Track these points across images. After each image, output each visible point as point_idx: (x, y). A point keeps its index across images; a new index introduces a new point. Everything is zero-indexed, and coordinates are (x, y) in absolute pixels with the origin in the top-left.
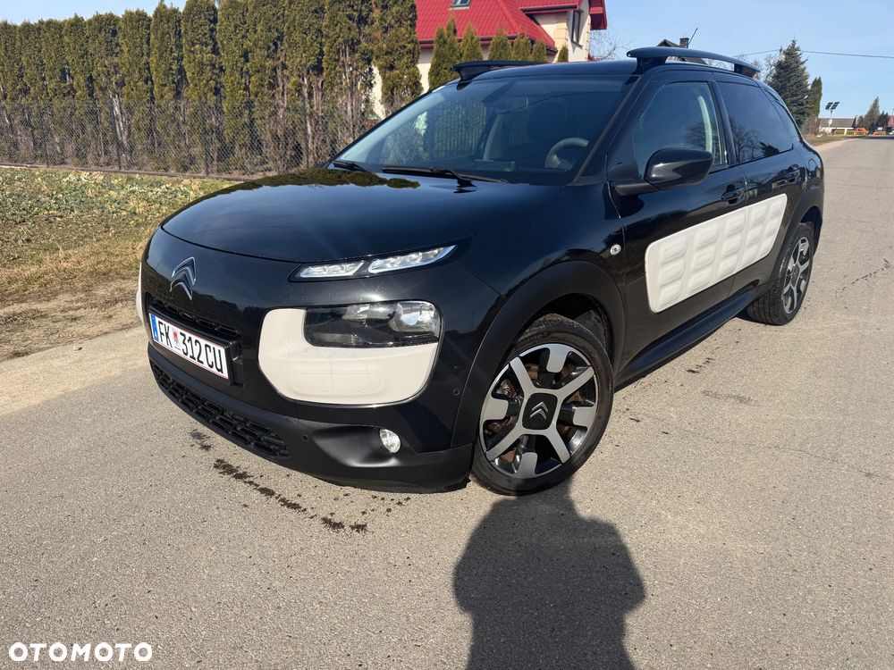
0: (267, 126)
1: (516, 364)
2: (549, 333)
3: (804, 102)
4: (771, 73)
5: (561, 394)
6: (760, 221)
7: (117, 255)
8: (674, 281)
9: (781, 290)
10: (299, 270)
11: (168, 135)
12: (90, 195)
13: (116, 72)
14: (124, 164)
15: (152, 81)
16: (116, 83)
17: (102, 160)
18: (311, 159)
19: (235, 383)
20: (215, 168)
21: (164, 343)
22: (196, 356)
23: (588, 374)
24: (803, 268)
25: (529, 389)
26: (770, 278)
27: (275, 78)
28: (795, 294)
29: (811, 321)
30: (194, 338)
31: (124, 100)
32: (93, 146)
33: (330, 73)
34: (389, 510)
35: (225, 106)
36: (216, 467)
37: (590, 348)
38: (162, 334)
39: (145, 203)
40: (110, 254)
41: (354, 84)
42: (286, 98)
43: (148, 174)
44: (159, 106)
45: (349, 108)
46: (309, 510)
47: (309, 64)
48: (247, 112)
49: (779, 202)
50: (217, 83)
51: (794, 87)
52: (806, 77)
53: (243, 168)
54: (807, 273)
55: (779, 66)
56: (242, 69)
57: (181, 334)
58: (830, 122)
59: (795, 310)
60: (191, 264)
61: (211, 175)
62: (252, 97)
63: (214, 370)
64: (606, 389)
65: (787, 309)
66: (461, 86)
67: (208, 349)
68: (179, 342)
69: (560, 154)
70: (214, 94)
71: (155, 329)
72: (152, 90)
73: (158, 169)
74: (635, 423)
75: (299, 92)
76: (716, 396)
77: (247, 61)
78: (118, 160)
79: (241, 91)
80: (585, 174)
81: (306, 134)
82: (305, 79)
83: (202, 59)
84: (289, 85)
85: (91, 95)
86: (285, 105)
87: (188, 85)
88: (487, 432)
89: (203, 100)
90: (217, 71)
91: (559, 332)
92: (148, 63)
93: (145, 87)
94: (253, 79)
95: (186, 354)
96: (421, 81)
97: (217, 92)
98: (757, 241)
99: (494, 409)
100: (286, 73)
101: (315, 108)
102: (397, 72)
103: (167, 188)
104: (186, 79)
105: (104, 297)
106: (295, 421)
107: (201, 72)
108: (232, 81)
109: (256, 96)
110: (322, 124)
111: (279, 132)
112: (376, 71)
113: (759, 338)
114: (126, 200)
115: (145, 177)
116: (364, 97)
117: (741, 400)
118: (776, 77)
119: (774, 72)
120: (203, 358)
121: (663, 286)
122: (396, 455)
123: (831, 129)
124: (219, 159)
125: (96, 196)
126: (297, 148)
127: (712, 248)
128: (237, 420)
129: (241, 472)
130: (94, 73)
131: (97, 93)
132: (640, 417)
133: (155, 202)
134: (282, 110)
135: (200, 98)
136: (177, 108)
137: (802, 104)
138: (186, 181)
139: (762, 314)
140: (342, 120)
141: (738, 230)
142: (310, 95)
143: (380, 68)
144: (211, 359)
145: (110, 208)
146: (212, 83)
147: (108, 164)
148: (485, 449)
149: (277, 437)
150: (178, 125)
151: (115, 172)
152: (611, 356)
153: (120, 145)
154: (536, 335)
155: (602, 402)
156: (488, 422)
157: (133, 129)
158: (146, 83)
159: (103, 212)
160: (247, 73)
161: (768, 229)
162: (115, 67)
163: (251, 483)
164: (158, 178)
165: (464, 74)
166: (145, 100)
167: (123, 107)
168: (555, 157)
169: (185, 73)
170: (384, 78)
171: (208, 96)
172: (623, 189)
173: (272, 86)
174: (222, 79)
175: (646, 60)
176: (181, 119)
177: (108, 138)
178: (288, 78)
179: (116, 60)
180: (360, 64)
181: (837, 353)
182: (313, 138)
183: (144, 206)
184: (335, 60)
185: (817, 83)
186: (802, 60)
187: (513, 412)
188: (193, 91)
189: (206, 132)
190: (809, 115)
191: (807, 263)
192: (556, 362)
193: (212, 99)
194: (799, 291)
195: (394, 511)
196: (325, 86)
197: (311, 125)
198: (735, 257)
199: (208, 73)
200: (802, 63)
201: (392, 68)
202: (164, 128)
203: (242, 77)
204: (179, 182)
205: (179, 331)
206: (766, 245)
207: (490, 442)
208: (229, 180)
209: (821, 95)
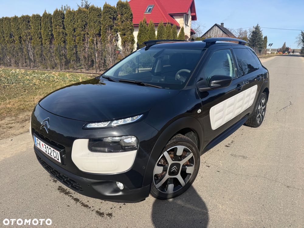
0: (82, 54)
1: (166, 154)
2: (177, 142)
3: (262, 44)
4: (250, 34)
5: (182, 163)
6: (249, 95)
7: (28, 102)
8: (220, 119)
9: (256, 116)
10: (86, 125)
11: (47, 57)
12: (19, 77)
13: (29, 35)
14: (32, 66)
15: (42, 38)
16: (29, 39)
17: (24, 65)
18: (97, 65)
19: (63, 164)
20: (64, 68)
21: (39, 147)
22: (50, 153)
23: (191, 155)
24: (263, 108)
25: (170, 162)
26: (253, 112)
27: (85, 38)
28: (261, 117)
29: (267, 125)
30: (49, 147)
31: (32, 44)
32: (21, 60)
33: (103, 36)
34: (120, 207)
35: (67, 47)
36: (58, 189)
37: (191, 146)
38: (38, 144)
39: (39, 81)
40: (25, 101)
41: (112, 40)
42: (88, 44)
43: (40, 70)
44: (44, 47)
45: (110, 48)
46: (92, 207)
47: (96, 33)
48: (75, 49)
49: (255, 88)
50: (64, 39)
51: (258, 39)
52: (262, 36)
53: (73, 68)
54: (265, 110)
55: (253, 32)
56: (73, 34)
57: (45, 145)
58: (270, 50)
59: (261, 122)
60: (48, 120)
61: (62, 70)
62: (77, 44)
63: (56, 159)
64: (197, 160)
65: (258, 122)
66: (146, 49)
67: (54, 151)
68: (44, 147)
69: (180, 74)
70: (64, 43)
71: (36, 141)
72: (42, 41)
73: (44, 68)
74: (208, 167)
75: (93, 43)
76: (235, 156)
77: (75, 32)
78: (30, 65)
79: (73, 42)
80: (188, 85)
81: (95, 57)
82: (95, 38)
83: (59, 31)
84: (89, 40)
85: (20, 43)
86: (88, 47)
87: (54, 39)
88: (155, 178)
89: (60, 45)
90: (65, 35)
91: (181, 141)
92: (40, 32)
93: (39, 40)
94: (77, 38)
95: (46, 152)
96: (134, 39)
97: (64, 42)
98: (248, 101)
99: (158, 170)
100: (88, 36)
101: (98, 48)
102: (126, 36)
103: (47, 75)
104: (54, 38)
105: (22, 118)
106: (85, 179)
107: (59, 35)
108: (70, 39)
109: (78, 44)
110: (101, 53)
111: (86, 56)
112: (119, 36)
113: (249, 132)
114: (32, 79)
115: (39, 71)
116: (115, 44)
117: (244, 157)
118: (252, 36)
119: (252, 34)
120: (52, 154)
121: (216, 121)
122: (122, 191)
123: (270, 52)
124: (65, 65)
125: (22, 78)
126: (92, 61)
127: (232, 106)
128: (64, 177)
129: (67, 191)
130: (22, 35)
131: (23, 42)
132: (209, 165)
133: (42, 80)
134: (87, 48)
135: (58, 44)
136: (50, 47)
137: (261, 45)
138: (54, 73)
139: (250, 124)
140: (107, 52)
141: (242, 99)
142: (97, 44)
143: (120, 35)
144: (55, 155)
145: (26, 82)
146: (63, 39)
147: (26, 66)
148: (155, 184)
149: (78, 184)
150: (51, 53)
151: (29, 69)
152: (199, 147)
153: (30, 60)
154: (173, 143)
155: (196, 164)
156: (156, 175)
157: (35, 54)
158: (40, 39)
159: (24, 84)
160: (75, 36)
161: (251, 97)
162: (29, 33)
163: (71, 196)
164: (44, 71)
165: (147, 45)
166: (39, 45)
167: (32, 47)
168: (179, 75)
169: (53, 35)
170: (122, 38)
171: (61, 43)
172: (201, 90)
173: (84, 40)
174: (66, 38)
175: (209, 43)
176: (52, 51)
177: (26, 57)
178: (89, 38)
179: (29, 31)
180: (114, 33)
181: (275, 138)
182: (98, 58)
183: (38, 82)
184: (105, 32)
185: (266, 38)
186: (261, 30)
187: (165, 170)
188: (56, 42)
189: (61, 56)
190: (263, 48)
191: (265, 106)
192: (180, 152)
193: (63, 44)
194: (262, 115)
195: (122, 208)
196: (102, 40)
197: (97, 54)
198: (241, 108)
199: (61, 36)
200: (261, 31)
201: (124, 35)
202: (46, 54)
203: (73, 37)
204: (51, 73)
205: (44, 144)
206: (251, 102)
207: (157, 181)
208: (68, 72)
209: (267, 42)
